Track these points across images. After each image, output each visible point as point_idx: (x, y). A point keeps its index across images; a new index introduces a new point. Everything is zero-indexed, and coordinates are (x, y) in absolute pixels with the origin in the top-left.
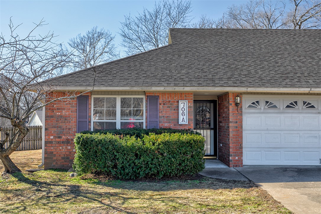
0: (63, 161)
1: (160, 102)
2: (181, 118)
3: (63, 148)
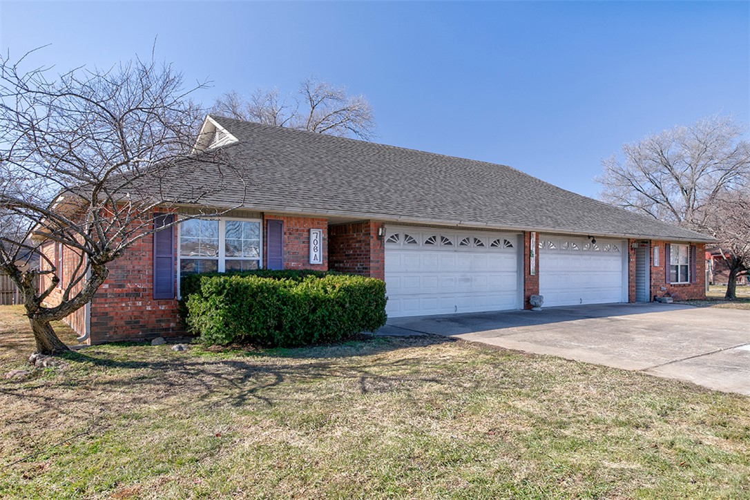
0: (128, 327)
1: (285, 230)
2: (313, 254)
3: (127, 305)
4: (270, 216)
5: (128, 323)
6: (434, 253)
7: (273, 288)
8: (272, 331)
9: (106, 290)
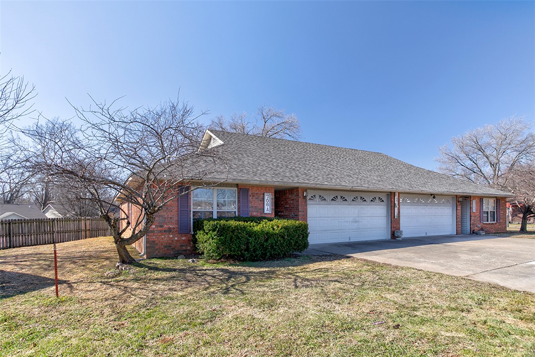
0: (166, 249)
1: (250, 194)
2: (266, 207)
3: (165, 237)
4: (242, 186)
5: (165, 247)
6: (336, 206)
7: (244, 227)
8: (243, 252)
9: (154, 228)
